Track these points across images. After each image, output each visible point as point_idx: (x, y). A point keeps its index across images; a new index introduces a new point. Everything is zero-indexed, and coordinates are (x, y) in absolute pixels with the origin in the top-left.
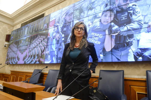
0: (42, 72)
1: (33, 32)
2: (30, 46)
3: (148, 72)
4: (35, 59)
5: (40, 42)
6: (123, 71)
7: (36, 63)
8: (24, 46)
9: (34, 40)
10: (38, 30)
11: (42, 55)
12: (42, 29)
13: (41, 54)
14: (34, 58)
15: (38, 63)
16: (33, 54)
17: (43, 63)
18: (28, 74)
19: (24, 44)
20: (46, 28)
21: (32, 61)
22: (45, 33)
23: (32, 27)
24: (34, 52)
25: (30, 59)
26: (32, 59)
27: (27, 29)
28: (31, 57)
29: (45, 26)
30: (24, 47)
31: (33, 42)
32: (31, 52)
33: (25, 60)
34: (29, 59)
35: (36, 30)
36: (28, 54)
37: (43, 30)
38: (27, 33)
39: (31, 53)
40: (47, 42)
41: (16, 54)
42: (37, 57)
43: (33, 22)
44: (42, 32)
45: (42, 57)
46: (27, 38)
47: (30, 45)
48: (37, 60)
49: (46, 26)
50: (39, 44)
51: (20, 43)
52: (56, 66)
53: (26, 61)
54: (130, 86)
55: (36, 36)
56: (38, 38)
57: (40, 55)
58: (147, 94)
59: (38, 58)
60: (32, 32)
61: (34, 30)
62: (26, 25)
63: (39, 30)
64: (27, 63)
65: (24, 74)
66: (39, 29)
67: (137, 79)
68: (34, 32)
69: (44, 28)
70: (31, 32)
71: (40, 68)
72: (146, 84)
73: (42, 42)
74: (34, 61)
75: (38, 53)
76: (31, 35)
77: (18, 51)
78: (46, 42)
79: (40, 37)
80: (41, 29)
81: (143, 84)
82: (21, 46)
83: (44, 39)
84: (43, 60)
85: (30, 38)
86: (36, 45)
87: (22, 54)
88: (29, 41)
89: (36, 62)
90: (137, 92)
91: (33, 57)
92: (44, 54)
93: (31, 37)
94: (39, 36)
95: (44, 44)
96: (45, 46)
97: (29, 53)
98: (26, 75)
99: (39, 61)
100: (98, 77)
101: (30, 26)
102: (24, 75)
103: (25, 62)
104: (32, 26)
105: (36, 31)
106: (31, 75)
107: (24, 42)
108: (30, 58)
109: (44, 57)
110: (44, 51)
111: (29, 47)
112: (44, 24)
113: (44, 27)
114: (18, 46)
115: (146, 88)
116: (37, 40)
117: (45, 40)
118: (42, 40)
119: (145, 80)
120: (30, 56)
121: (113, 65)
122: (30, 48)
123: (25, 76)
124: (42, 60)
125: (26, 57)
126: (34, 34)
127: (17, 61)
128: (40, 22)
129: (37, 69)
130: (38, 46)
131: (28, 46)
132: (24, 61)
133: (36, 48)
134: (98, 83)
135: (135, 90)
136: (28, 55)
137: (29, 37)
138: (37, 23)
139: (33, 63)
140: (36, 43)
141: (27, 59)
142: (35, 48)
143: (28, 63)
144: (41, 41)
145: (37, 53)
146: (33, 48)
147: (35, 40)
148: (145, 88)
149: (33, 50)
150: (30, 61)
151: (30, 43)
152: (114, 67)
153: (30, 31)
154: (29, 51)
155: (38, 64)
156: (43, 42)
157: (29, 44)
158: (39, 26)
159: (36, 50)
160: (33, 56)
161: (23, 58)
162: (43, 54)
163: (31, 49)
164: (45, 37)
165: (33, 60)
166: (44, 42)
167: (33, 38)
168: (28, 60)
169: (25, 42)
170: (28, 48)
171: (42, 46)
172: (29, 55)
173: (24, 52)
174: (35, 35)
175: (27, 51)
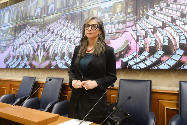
0: (36, 80)
1: (19, 21)
2: (14, 42)
3: (181, 82)
4: (25, 62)
5: (30, 36)
6: (151, 81)
7: (26, 68)
9: (20, 32)
10: (26, 17)
11: (35, 57)
12: (32, 17)
13: (34, 54)
14: (22, 59)
15: (28, 67)
16: (19, 54)
17: (36, 68)
18: (14, 84)
19: (4, 37)
20: (40, 14)
21: (19, 64)
22: (38, 22)
23: (16, 11)
24: (21, 50)
25: (16, 61)
26: (19, 61)
27: (7, 14)
28: (18, 58)
29: (37, 11)
30: (4, 42)
31: (19, 35)
32: (17, 51)
33: (8, 63)
34: (14, 61)
35: (24, 17)
36: (11, 53)
37: (34, 17)
38: (9, 22)
39: (17, 53)
42: (26, 59)
43: (18, 3)
44: (33, 20)
45: (34, 58)
46: (8, 29)
47: (14, 40)
48: (28, 63)
49: (40, 12)
50: (30, 38)
52: (57, 72)
53: (10, 65)
54: (158, 99)
55: (23, 27)
56: (27, 29)
57: (32, 56)
58: (178, 110)
59: (28, 60)
60: (17, 20)
61: (19, 16)
62: (6, 8)
63: (28, 17)
64: (11, 67)
65: (7, 82)
66: (28, 15)
67: (167, 91)
68: (20, 19)
69: (36, 15)
70: (15, 19)
71: (32, 74)
72: (178, 98)
73: (33, 35)
74: (23, 65)
75: (28, 53)
76: (15, 25)
78: (40, 37)
79: (31, 28)
80: (31, 15)
81: (175, 98)
83: (37, 32)
84: (37, 63)
85: (14, 29)
86: (25, 40)
87: (2, 53)
88: (13, 33)
89: (25, 65)
90: (166, 108)
91: (20, 59)
92: (38, 55)
93: (16, 27)
94: (29, 27)
95: (38, 39)
96: (39, 43)
97: (13, 52)
98: (11, 85)
99: (31, 64)
100: (118, 88)
101: (12, 10)
102: (8, 84)
103: (8, 65)
104: (16, 9)
105: (23, 19)
106: (19, 84)
107: (4, 35)
108: (15, 59)
109: (39, 58)
110: (37, 50)
111: (13, 44)
112: (36, 8)
113: (36, 13)
115: (178, 102)
116: (26, 32)
117: (39, 33)
118: (34, 33)
119: (177, 92)
120: (16, 57)
121: (137, 73)
122: (15, 44)
123: (8, 86)
124: (34, 63)
125: (9, 58)
126: (20, 23)
128: (29, 5)
129: (27, 76)
130: (27, 42)
131: (12, 41)
132: (6, 64)
133: (24, 45)
134: (117, 96)
135: (164, 104)
136: (11, 56)
137: (12, 28)
138: (24, 6)
139: (20, 67)
140: (25, 38)
141: (12, 61)
142: (22, 44)
143: (14, 66)
144: (31, 34)
145: (26, 53)
146: (20, 44)
147: (22, 33)
148: (176, 102)
149: (19, 47)
150: (16, 65)
151: (15, 36)
152: (138, 75)
153: (13, 18)
154: (14, 49)
155: (28, 69)
156: (35, 36)
157: (12, 38)
158: (28, 12)
159: (25, 48)
160: (20, 57)
161: (5, 59)
162: (36, 54)
163: (17, 47)
164: (38, 29)
165: (21, 63)
166: (37, 36)
167: (18, 29)
168: (13, 63)
169: (6, 36)
170: (11, 44)
171: (35, 42)
172: (14, 55)
173: (5, 50)
174: (22, 25)
175: (10, 49)
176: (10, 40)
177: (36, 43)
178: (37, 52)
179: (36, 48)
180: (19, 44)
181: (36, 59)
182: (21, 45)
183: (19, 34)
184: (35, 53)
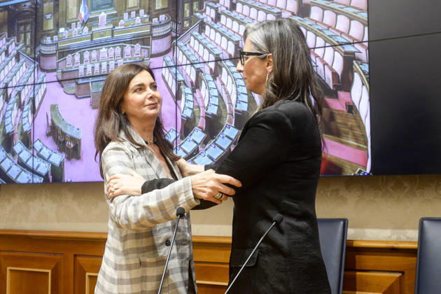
2: (174, 46)
8: (106, 44)
16: (221, 106)
17: (349, 172)
25: (205, 142)
30: (104, 50)
31: (202, 11)
32: (203, 91)
40: (364, 15)
41: (34, 111)
47: (174, 37)
51: (50, 25)
77: (55, 89)
78: (351, 18)
82: (80, 49)
92: (351, 108)
96: (349, 48)
97: (178, 97)
107: (103, 15)
108: (198, 135)
109: (361, 127)
111: (168, 57)
114: (36, 42)
120: (201, 123)
122: (182, 59)
127: (57, 158)
131: (159, 45)
147: (225, 2)
154: (178, 84)
157: (158, 32)
160: (229, 121)
163: (199, 71)
172: (188, 113)
176: (144, 40)
177: (333, 46)
178: (341, 94)
179: (334, 74)
180: (212, 58)
181: (343, 129)
182: (229, 63)
183: (201, 7)
184: (330, 101)
